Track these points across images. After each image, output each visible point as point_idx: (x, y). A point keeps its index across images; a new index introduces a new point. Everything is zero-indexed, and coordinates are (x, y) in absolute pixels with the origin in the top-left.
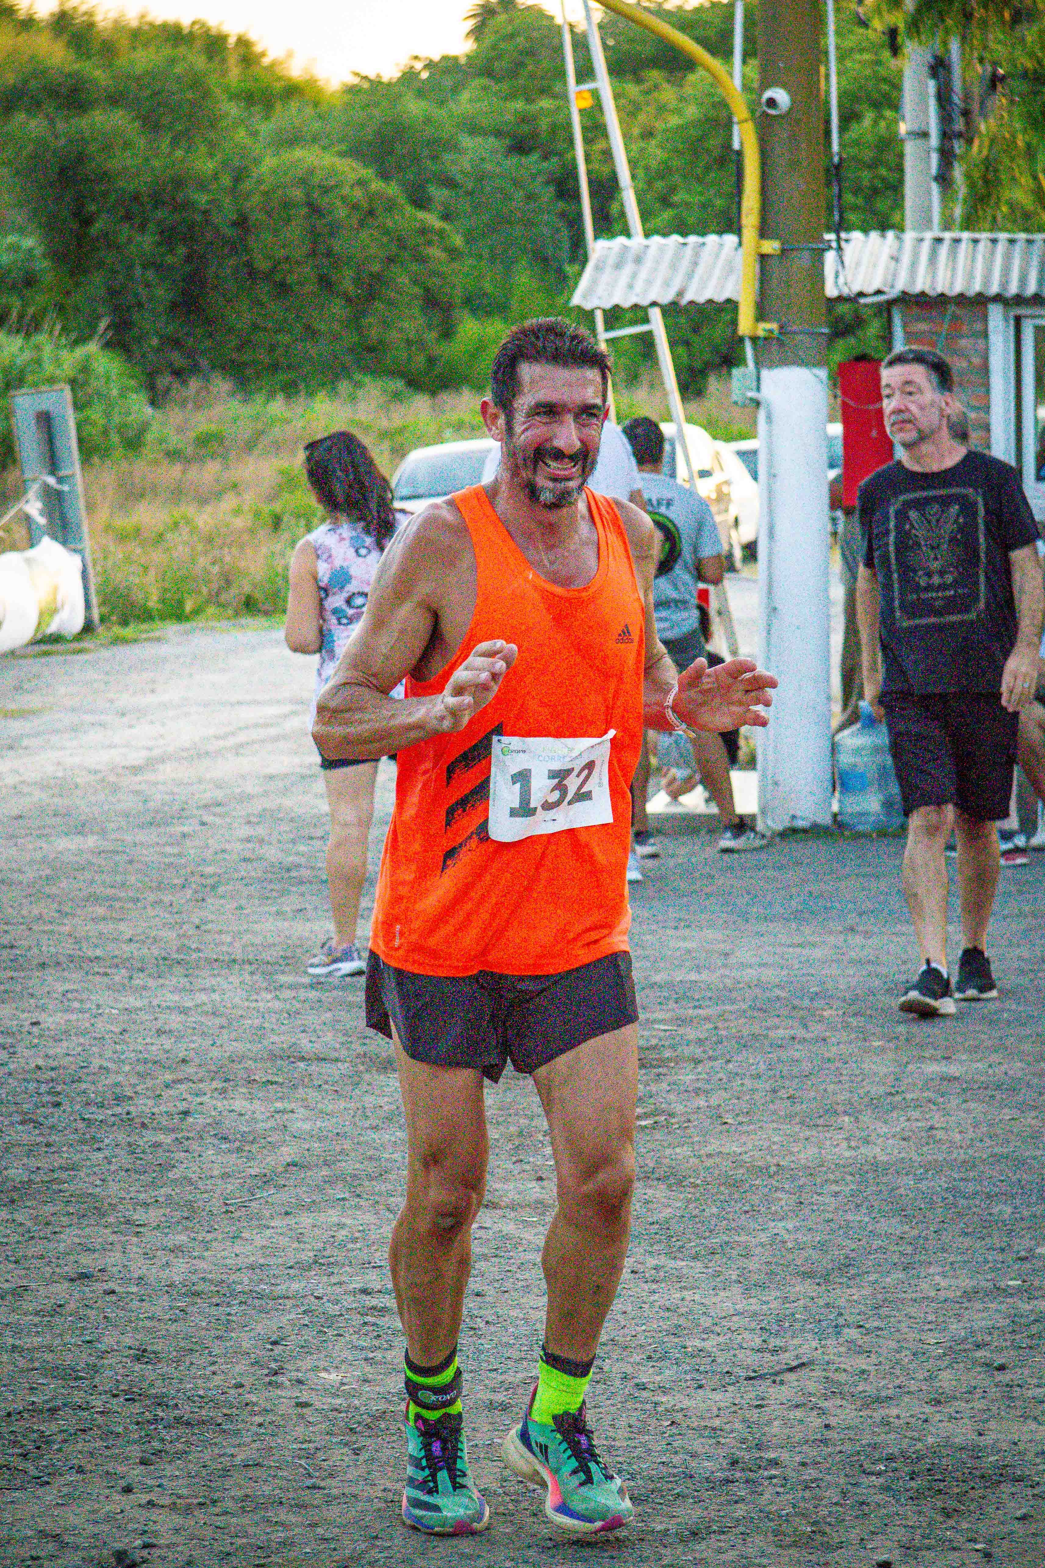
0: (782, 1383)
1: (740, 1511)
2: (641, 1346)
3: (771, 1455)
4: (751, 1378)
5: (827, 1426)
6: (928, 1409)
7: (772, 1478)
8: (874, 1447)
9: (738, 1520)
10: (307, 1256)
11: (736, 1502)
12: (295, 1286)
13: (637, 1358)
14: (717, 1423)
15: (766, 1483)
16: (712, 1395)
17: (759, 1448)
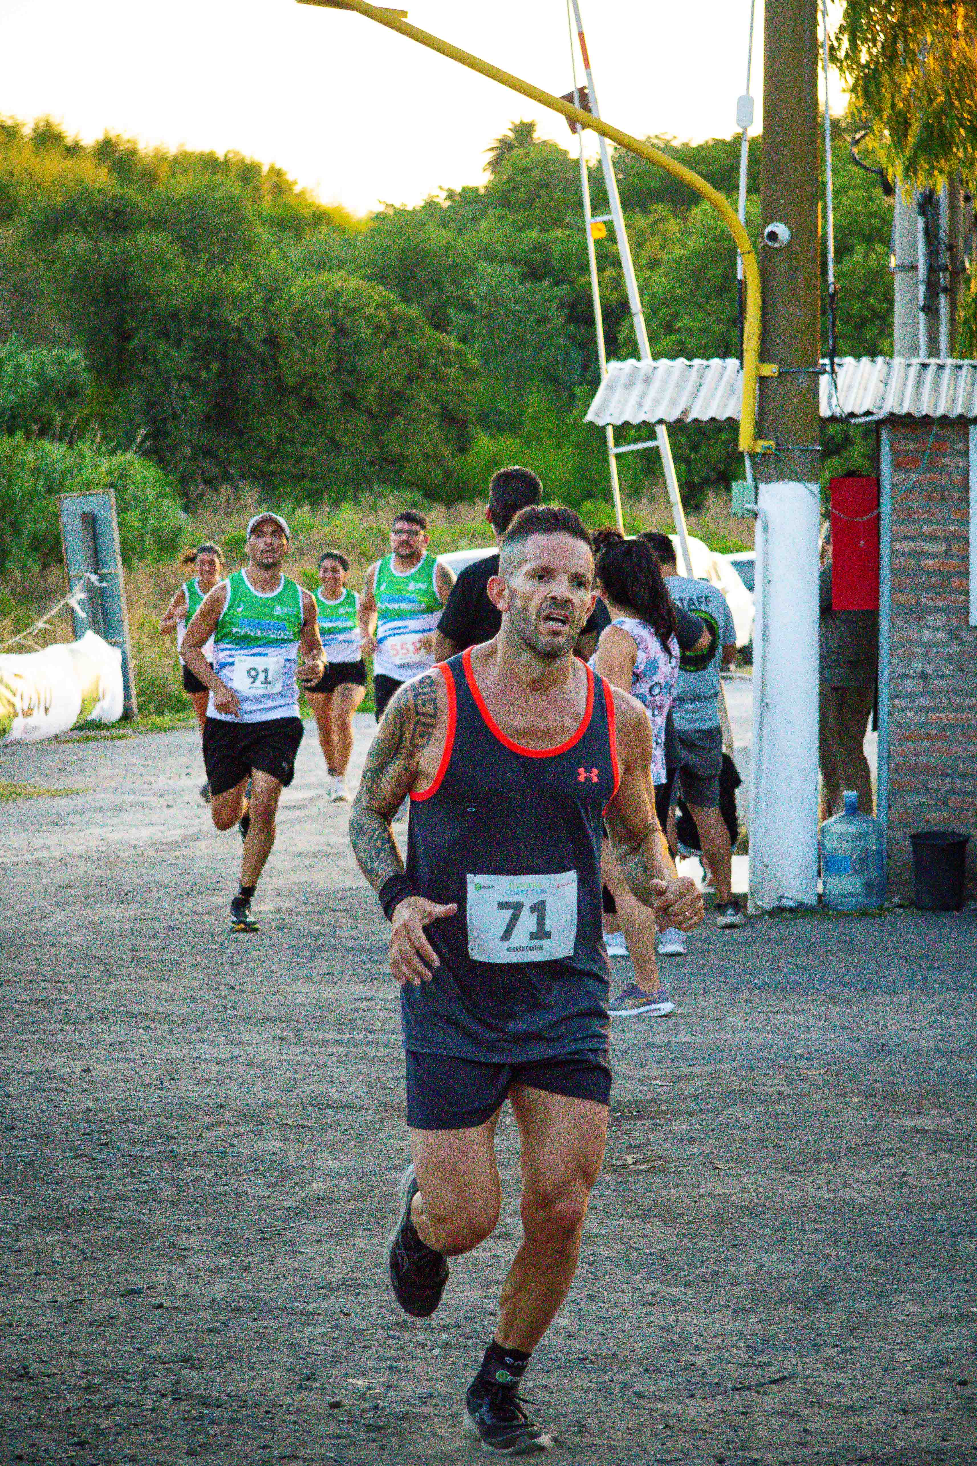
0: (766, 1393)
2: (639, 1360)
3: (756, 1456)
4: (738, 1389)
5: (806, 1431)
6: (897, 1417)
8: (848, 1449)
10: (336, 1278)
12: (325, 1304)
13: (635, 1370)
14: (707, 1427)
16: (702, 1403)
17: (744, 1449)
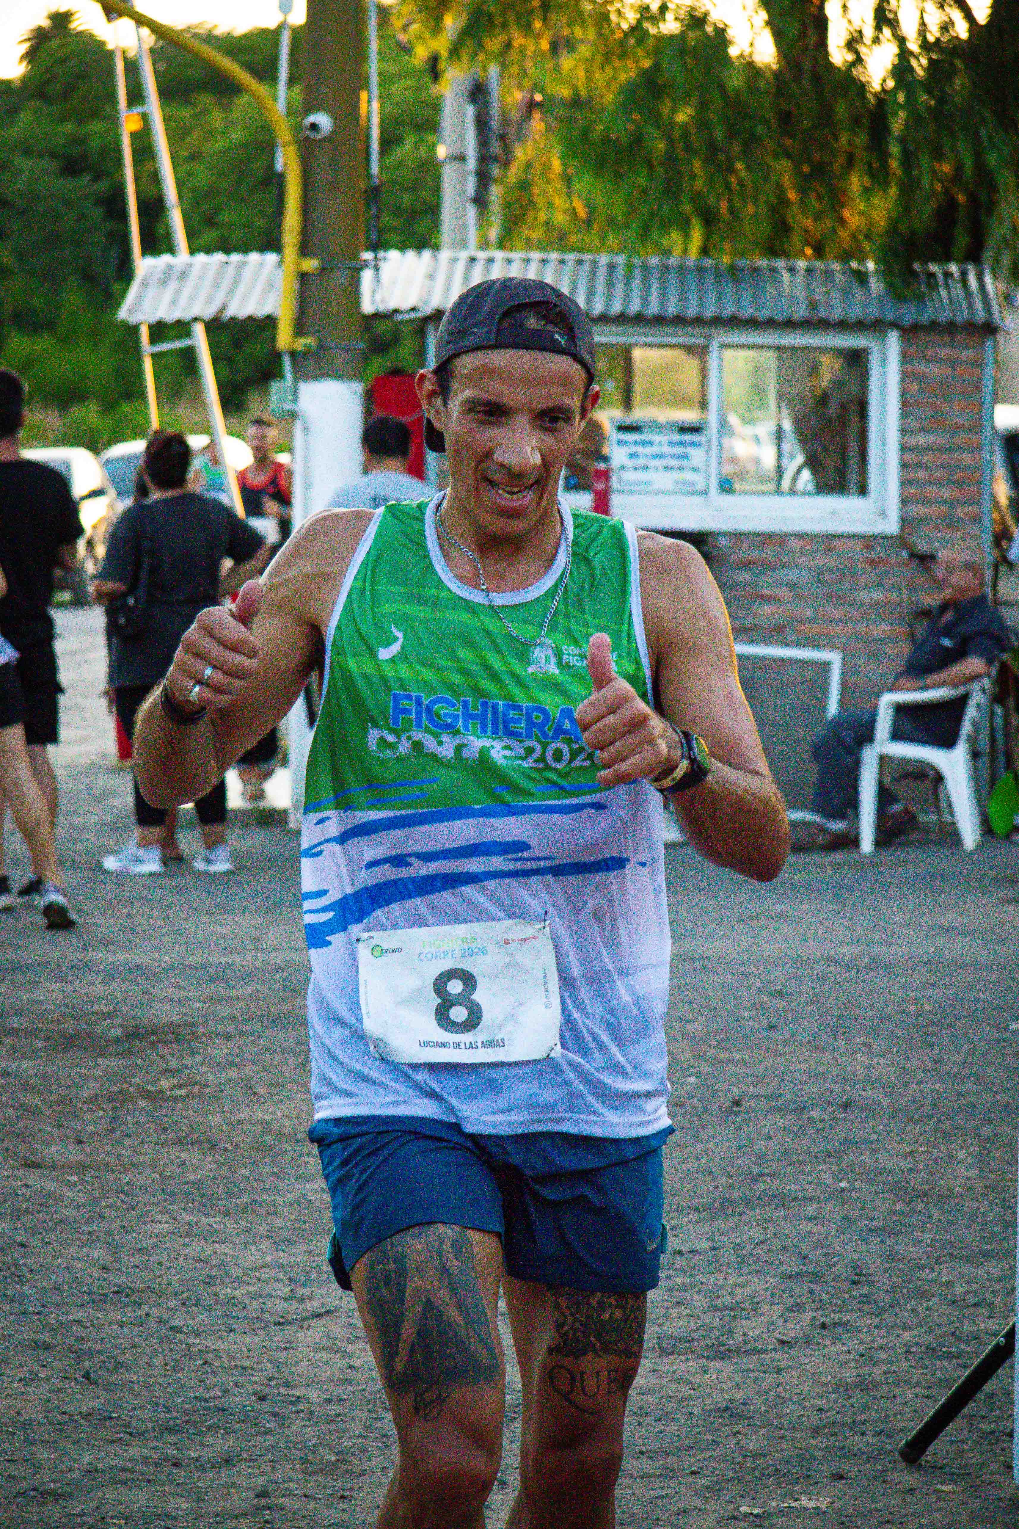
0: (308, 1328)
1: (268, 1441)
2: (176, 1294)
3: (299, 1393)
4: (280, 1324)
5: (352, 1367)
7: (298, 1412)
9: (267, 1449)
11: (265, 1433)
13: (171, 1304)
14: (247, 1363)
15: (293, 1417)
16: (242, 1338)
17: (287, 1385)
